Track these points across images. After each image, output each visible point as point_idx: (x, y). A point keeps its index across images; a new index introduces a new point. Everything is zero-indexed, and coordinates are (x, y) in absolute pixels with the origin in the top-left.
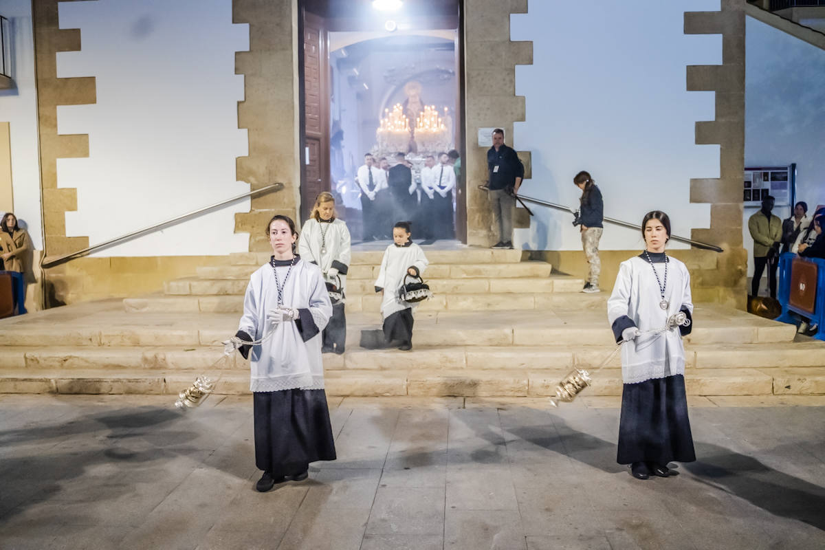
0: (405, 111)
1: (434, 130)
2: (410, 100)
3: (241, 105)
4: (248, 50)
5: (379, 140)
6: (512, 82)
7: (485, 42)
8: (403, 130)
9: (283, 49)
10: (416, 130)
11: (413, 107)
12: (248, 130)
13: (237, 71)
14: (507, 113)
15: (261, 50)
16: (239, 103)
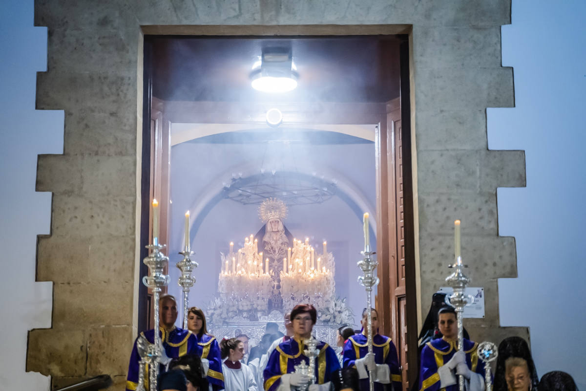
0: (262, 246)
1: (312, 275)
2: (269, 228)
3: (43, 242)
4: (62, 153)
5: (222, 288)
6: (494, 214)
7: (447, 150)
8: (262, 274)
9: (121, 154)
10: (283, 275)
11: (274, 239)
12: (54, 284)
13: (40, 186)
14: (486, 265)
15: (82, 154)
16: (40, 238)
